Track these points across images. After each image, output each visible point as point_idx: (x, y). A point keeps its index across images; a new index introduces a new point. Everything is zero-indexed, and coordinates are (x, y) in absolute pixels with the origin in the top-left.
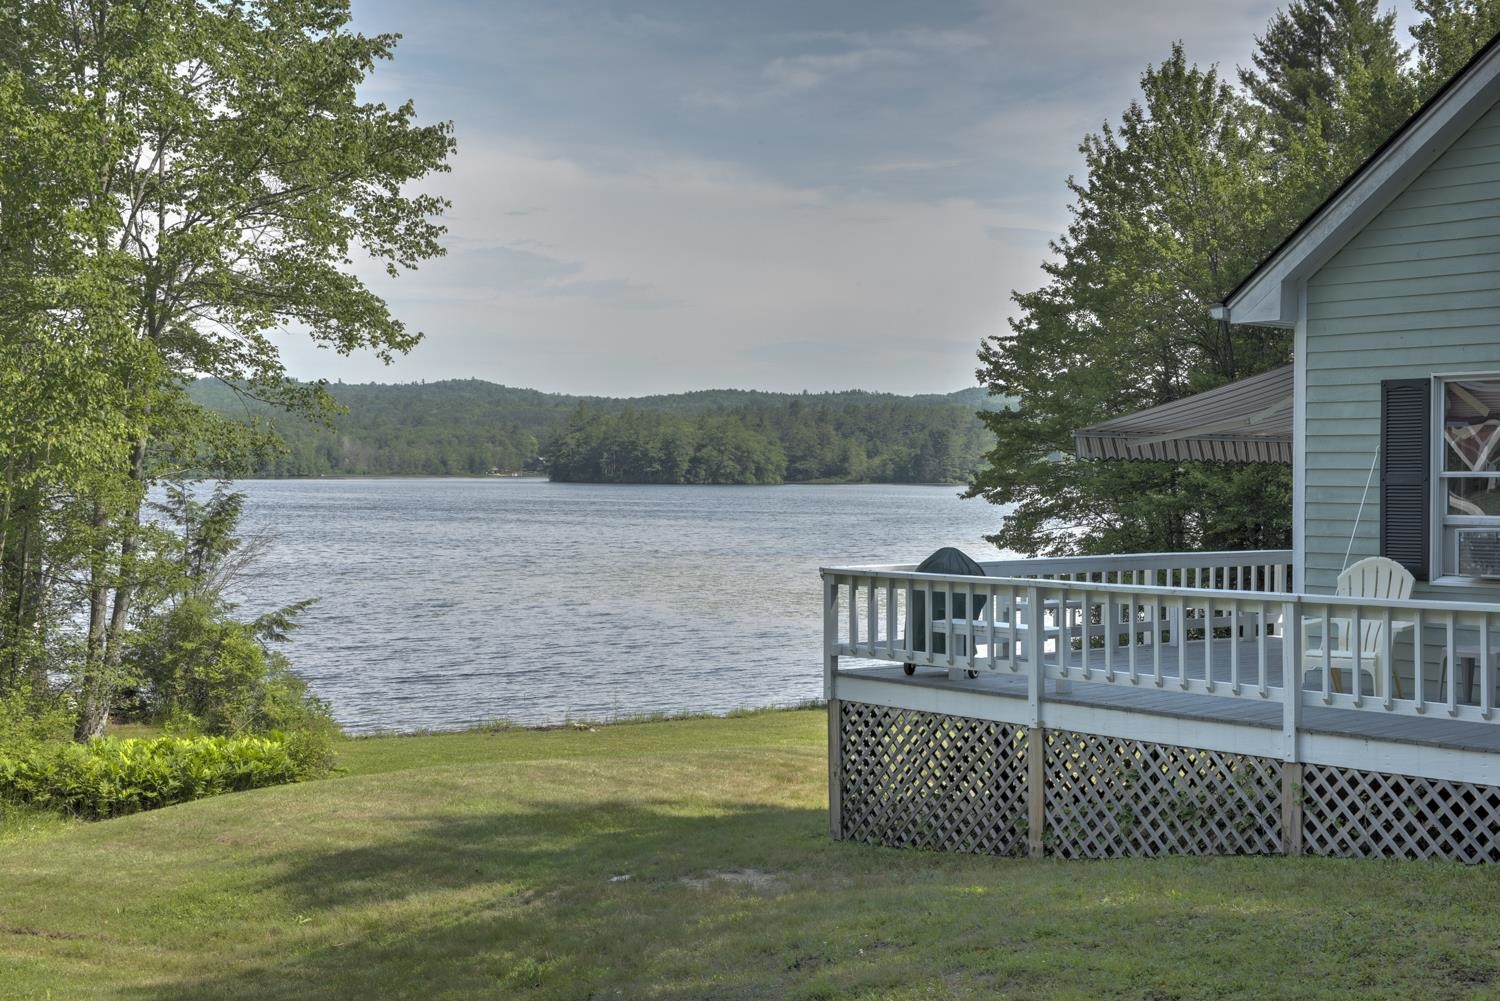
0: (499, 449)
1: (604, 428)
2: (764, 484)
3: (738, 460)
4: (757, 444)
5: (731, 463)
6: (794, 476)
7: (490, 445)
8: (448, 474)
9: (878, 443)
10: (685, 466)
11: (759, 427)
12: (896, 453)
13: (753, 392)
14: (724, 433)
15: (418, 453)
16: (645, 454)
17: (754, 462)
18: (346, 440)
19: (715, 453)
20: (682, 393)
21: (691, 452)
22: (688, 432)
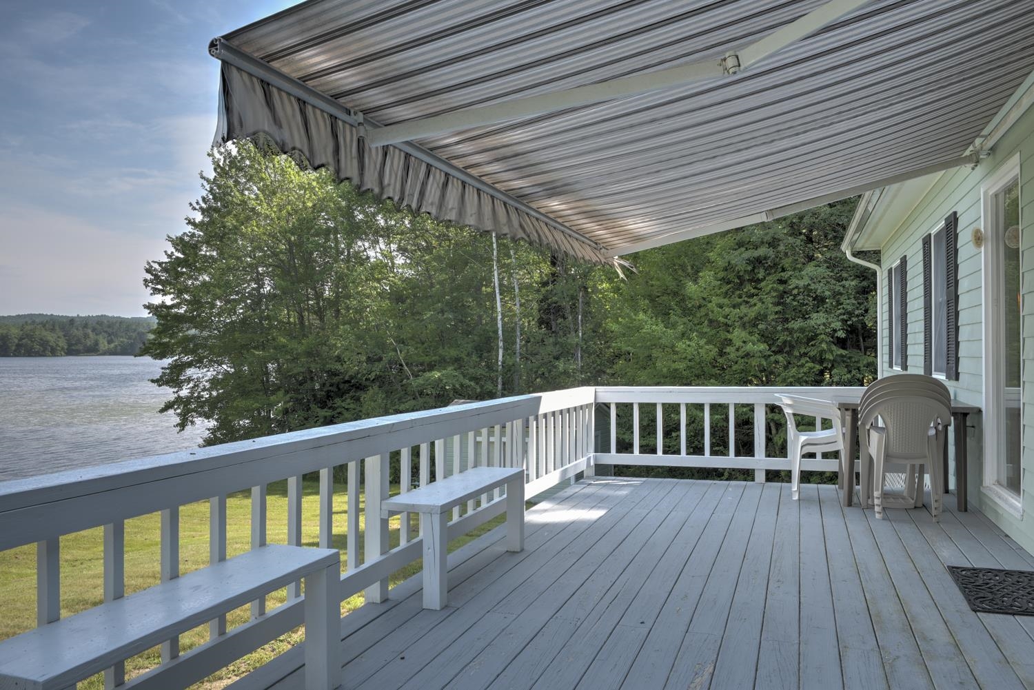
2: (55, 356)
3: (41, 345)
4: (51, 337)
5: (38, 347)
6: (71, 352)
9: (113, 337)
10: (13, 348)
11: (53, 330)
12: (121, 342)
13: (52, 315)
14: (34, 333)
17: (50, 346)
19: (29, 342)
21: (16, 341)
22: (15, 332)
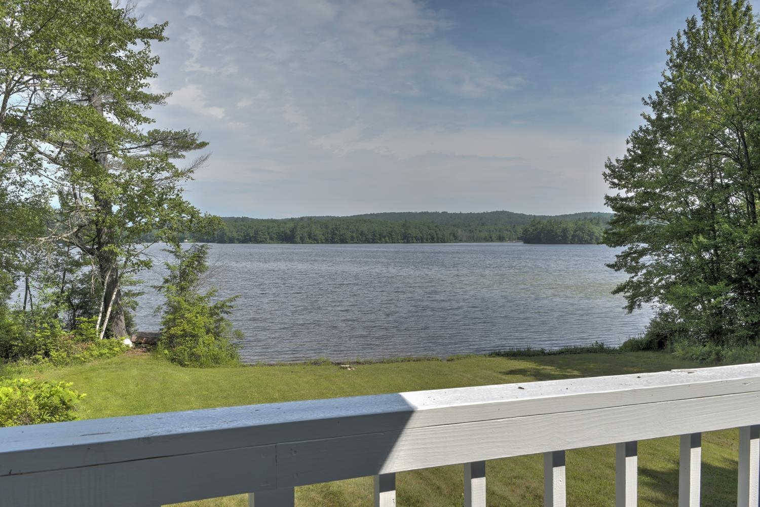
0: (509, 233)
1: (542, 225)
3: (589, 235)
4: (595, 229)
5: (587, 237)
7: (506, 232)
8: (492, 241)
10: (570, 238)
13: (599, 212)
14: (584, 226)
15: (483, 235)
16: (556, 233)
17: (595, 236)
18: (460, 231)
19: (581, 233)
20: (573, 213)
21: (572, 233)
22: (571, 226)
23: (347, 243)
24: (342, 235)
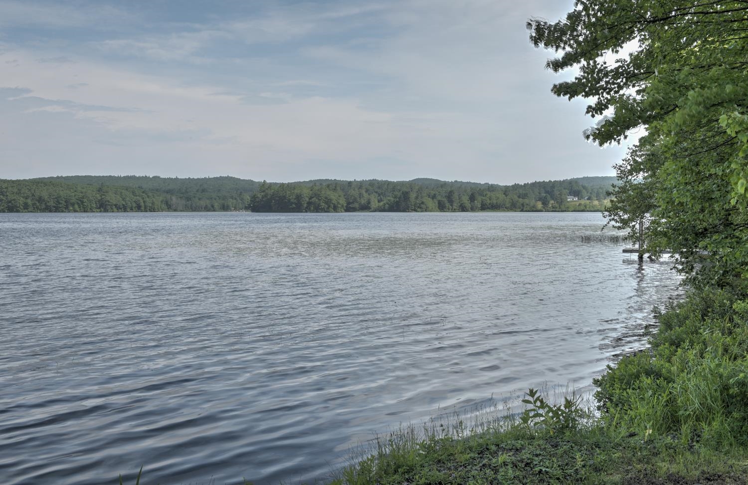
0: (234, 201)
1: (273, 191)
2: (337, 212)
3: (326, 203)
4: (333, 196)
5: (323, 204)
6: (348, 210)
7: (231, 200)
8: (214, 211)
9: (382, 197)
10: (305, 205)
11: (335, 190)
12: (389, 200)
13: (335, 180)
14: (321, 192)
15: (202, 203)
16: (289, 200)
17: (333, 204)
18: (174, 198)
19: (317, 200)
20: (308, 180)
21: (307, 200)
22: (306, 193)
23: (18, 211)
24: (10, 202)
